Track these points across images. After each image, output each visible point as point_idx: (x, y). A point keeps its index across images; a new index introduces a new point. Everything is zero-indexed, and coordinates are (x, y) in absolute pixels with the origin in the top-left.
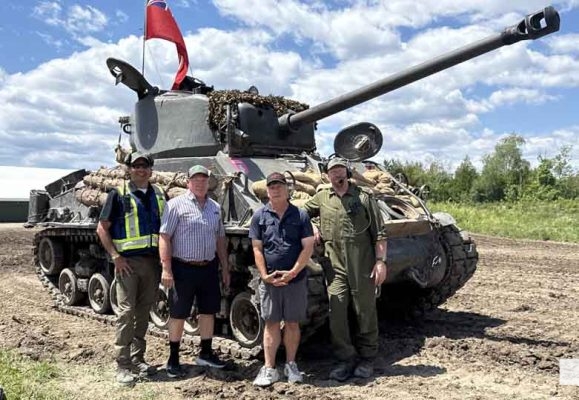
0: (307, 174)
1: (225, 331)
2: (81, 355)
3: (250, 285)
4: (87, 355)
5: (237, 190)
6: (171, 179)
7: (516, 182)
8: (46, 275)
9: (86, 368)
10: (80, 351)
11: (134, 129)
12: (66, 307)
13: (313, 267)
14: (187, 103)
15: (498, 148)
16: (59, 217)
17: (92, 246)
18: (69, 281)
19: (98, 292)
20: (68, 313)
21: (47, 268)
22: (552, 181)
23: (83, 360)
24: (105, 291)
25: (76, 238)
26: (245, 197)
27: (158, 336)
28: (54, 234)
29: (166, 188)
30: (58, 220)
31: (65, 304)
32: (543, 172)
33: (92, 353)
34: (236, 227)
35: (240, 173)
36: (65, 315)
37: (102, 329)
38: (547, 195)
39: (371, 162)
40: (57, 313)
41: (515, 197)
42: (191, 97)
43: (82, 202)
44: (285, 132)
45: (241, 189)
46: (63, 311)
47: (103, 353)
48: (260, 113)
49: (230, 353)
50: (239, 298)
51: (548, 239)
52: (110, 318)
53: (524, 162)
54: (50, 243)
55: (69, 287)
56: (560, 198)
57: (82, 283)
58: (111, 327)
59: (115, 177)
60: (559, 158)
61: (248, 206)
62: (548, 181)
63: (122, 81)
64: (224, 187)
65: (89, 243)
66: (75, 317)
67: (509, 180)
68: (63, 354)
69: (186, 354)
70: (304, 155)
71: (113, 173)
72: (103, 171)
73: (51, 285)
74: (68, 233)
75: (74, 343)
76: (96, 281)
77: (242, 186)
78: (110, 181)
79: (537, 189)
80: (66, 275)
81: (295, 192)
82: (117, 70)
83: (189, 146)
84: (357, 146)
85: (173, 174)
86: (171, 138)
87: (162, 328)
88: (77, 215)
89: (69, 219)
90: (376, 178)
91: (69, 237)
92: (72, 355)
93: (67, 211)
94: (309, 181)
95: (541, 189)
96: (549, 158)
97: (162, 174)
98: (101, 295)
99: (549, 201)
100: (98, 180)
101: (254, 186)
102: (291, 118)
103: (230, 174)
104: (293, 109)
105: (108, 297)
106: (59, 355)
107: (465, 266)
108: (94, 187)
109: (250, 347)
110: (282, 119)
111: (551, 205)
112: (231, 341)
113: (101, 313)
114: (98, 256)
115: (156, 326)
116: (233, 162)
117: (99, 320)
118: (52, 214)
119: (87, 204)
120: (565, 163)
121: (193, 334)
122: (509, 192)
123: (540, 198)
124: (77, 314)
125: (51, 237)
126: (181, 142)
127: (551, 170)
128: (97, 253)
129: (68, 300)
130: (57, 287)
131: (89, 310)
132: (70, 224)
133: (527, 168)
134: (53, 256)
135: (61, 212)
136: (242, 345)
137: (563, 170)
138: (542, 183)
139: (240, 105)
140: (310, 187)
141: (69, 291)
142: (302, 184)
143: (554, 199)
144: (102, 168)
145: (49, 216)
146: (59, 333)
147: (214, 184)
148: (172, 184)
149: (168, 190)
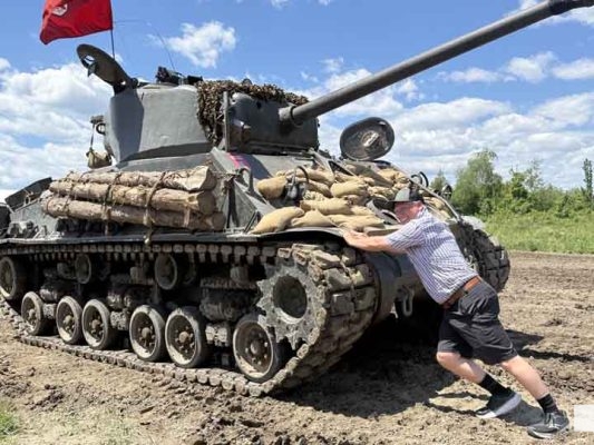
0: (318, 172)
1: (225, 361)
2: (49, 398)
3: (259, 305)
4: (57, 398)
5: (240, 190)
6: (157, 179)
7: (489, 195)
8: (7, 300)
9: (54, 415)
10: (47, 393)
11: (109, 129)
12: (30, 338)
13: (340, 280)
14: (173, 94)
15: (470, 163)
16: (21, 232)
17: (60, 266)
18: (33, 306)
19: (68, 318)
20: (32, 344)
21: (8, 292)
22: (524, 194)
23: (51, 405)
24: (76, 317)
25: (41, 257)
26: (251, 198)
27: (142, 370)
28: (15, 252)
29: (151, 190)
30: (20, 236)
31: (30, 334)
32: (516, 186)
33: (62, 397)
34: (241, 234)
35: (243, 170)
36: (29, 347)
37: (74, 363)
38: (521, 208)
39: (383, 162)
40: (19, 344)
41: (490, 211)
42: (177, 88)
43: (48, 213)
44: (287, 126)
45: (245, 189)
46: (26, 342)
47: (76, 396)
48: (259, 105)
49: (234, 389)
50: (245, 320)
51: (536, 250)
52: (83, 349)
53: (496, 176)
54: (11, 263)
55: (34, 314)
56: (533, 210)
57: (49, 309)
58: (85, 361)
59: (88, 181)
60: (530, 172)
61: (255, 208)
62: (520, 194)
63: (95, 73)
64: (222, 186)
65: (57, 261)
66: (41, 349)
67: (482, 193)
68: (25, 399)
69: (180, 392)
70: (312, 151)
71: (85, 177)
72: (72, 177)
73: (12, 312)
74: (31, 251)
75: (38, 383)
76: (66, 305)
77: (245, 185)
78: (81, 186)
79: (510, 202)
80: (30, 300)
81: (308, 192)
82: (90, 59)
83: (177, 144)
84: (366, 144)
85: (160, 174)
86: (154, 134)
87: (147, 360)
88: (42, 229)
89: (33, 234)
90: (393, 178)
91: (33, 255)
92: (37, 399)
93: (30, 225)
94: (322, 180)
95: (515, 202)
96: (521, 171)
97: (146, 174)
98: (71, 323)
99: (523, 214)
100: (66, 186)
101: (260, 184)
102: (295, 110)
103: (230, 172)
104: (294, 102)
105: (80, 324)
106: (20, 401)
107: (497, 276)
108: (63, 194)
109: (260, 381)
110: (283, 112)
111: (524, 218)
112: (234, 374)
113: (72, 343)
114: (68, 276)
115: (139, 357)
116: (232, 157)
117: (70, 352)
118: (13, 230)
119: (54, 215)
120: (537, 176)
121: (185, 367)
122: (484, 206)
123: (513, 210)
124: (43, 346)
125: (12, 257)
126: (166, 140)
127: (523, 183)
128: (66, 272)
129: (32, 329)
130: (20, 314)
131: (56, 340)
132: (34, 240)
133: (499, 182)
134: (14, 278)
135: (23, 226)
136: (249, 379)
137: (535, 183)
138: (515, 196)
139: (235, 96)
140: (323, 186)
141: (34, 318)
142: (314, 182)
143: (528, 211)
144: (72, 172)
145: (9, 232)
146: (21, 370)
147: (212, 182)
148: (158, 185)
149: (154, 193)
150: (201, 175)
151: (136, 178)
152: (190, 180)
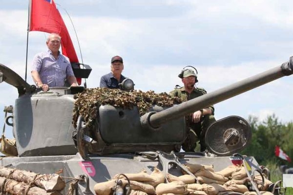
5: (81, 191)
6: (32, 179)
11: (15, 121)
29: (28, 186)
42: (61, 97)
44: (146, 130)
45: (84, 189)
48: (121, 114)
64: (70, 188)
83: (57, 145)
85: (34, 174)
86: (43, 136)
101: (96, 186)
102: (152, 117)
103: (76, 177)
104: (160, 105)
110: (144, 118)
126: (50, 142)
139: (102, 108)
140: (148, 187)
142: (140, 184)
147: (60, 187)
148: (32, 184)
149: (29, 190)
150: (54, 180)
151: (21, 176)
152: (48, 183)
